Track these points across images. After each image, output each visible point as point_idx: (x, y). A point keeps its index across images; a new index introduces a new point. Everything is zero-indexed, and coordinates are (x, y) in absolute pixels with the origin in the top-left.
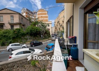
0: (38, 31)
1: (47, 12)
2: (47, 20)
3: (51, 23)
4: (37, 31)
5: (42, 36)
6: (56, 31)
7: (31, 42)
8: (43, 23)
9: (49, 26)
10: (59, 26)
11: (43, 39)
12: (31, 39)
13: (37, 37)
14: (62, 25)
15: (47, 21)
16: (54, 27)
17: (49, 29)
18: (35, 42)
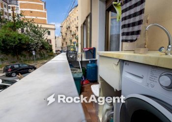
0: (24, 42)
1: (43, 4)
2: (45, 20)
3: (55, 29)
4: (20, 43)
5: (34, 54)
6: (65, 46)
7: (7, 66)
8: (34, 27)
9: (49, 33)
10: (69, 37)
11: (38, 59)
12: (7, 59)
13: (22, 55)
14: (75, 34)
15: (44, 22)
16: (61, 37)
17: (50, 40)
18: (17, 66)
